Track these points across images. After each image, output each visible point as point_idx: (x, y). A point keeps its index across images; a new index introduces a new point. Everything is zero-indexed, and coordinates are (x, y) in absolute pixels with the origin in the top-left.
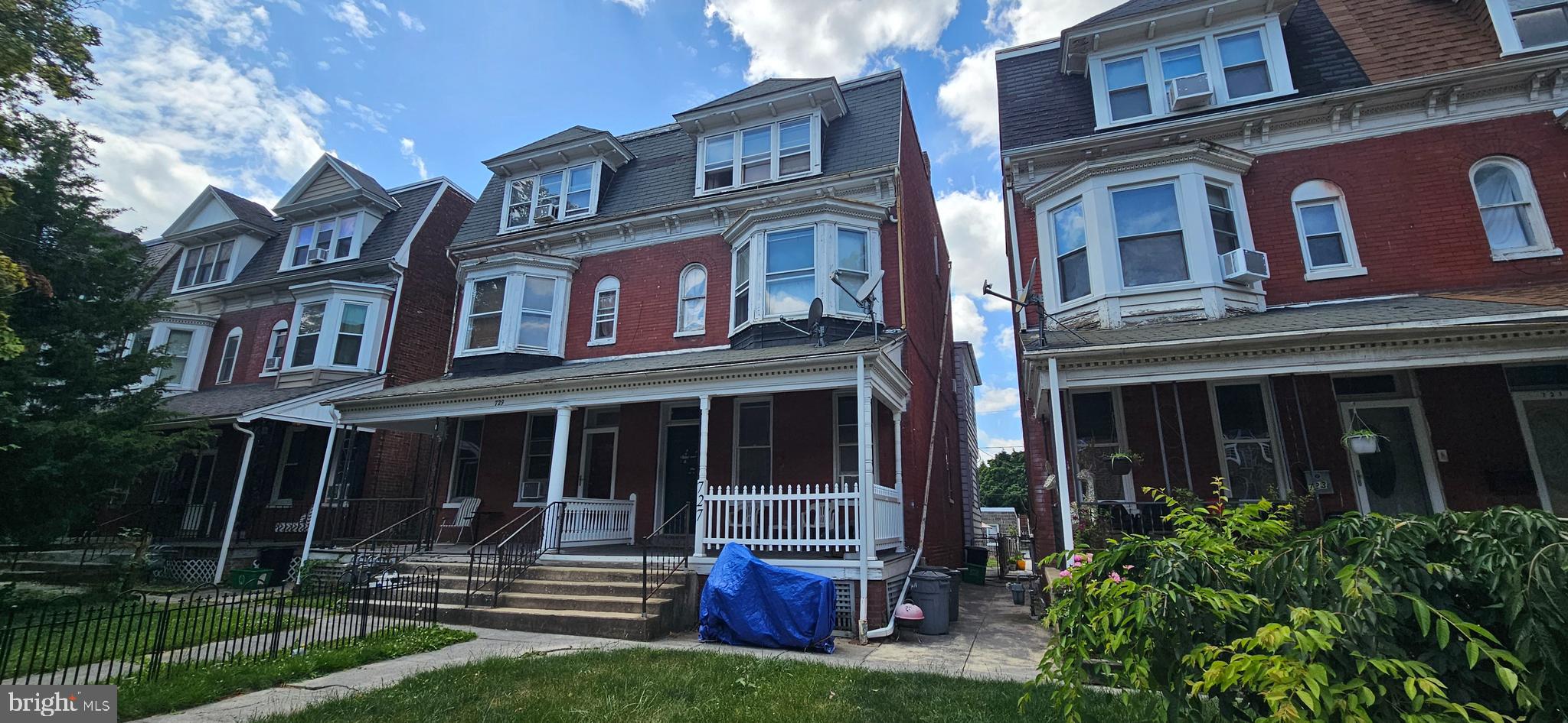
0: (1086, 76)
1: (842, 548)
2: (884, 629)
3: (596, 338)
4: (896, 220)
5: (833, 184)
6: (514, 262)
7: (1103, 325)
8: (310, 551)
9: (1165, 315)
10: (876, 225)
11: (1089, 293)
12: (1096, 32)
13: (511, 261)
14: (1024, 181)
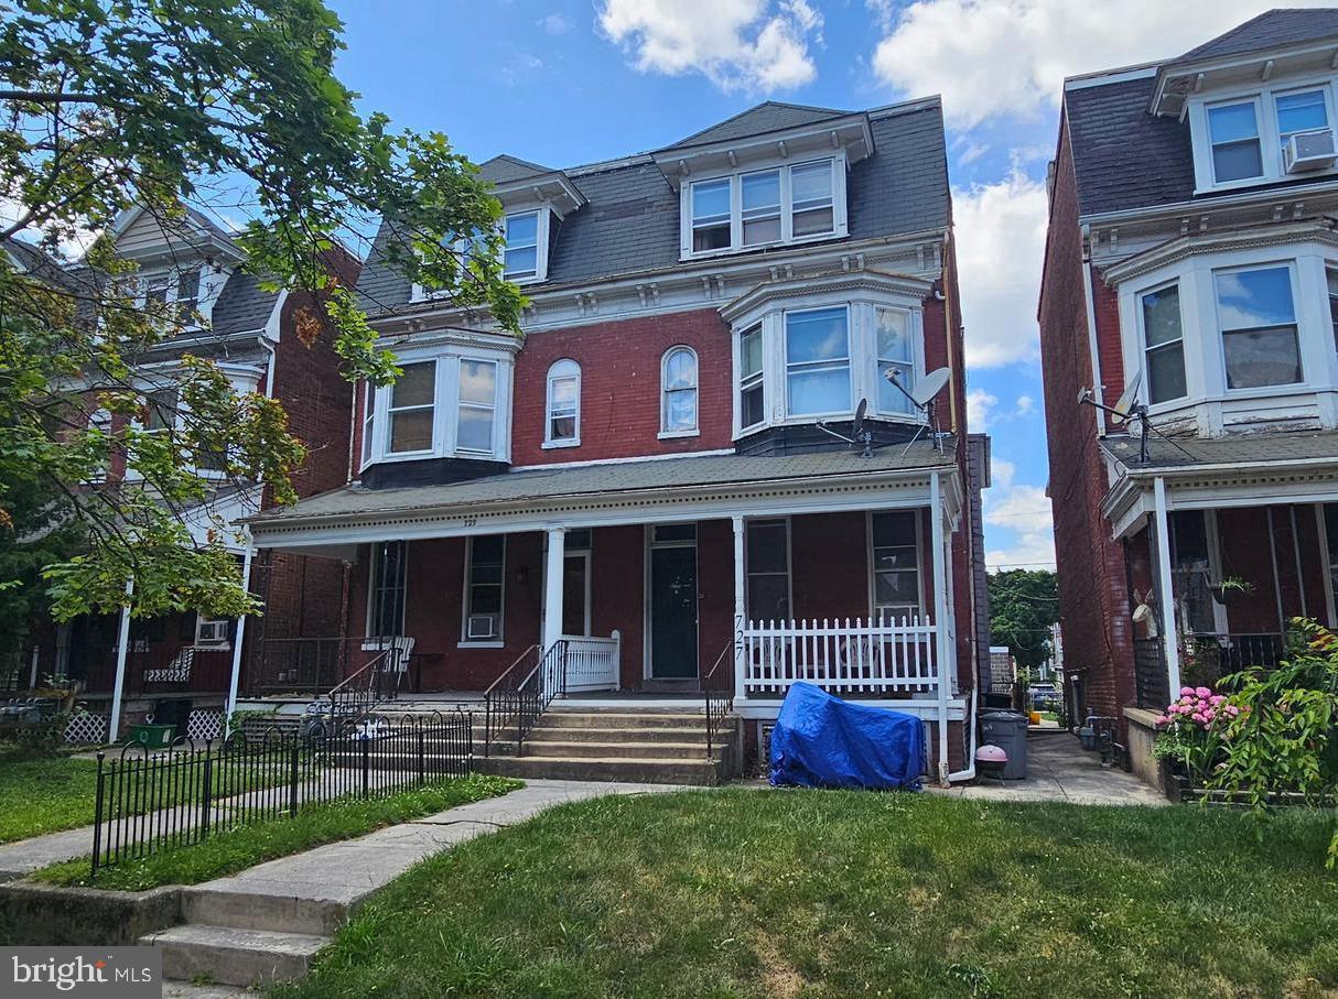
0: (1182, 119)
1: (913, 687)
2: (967, 772)
3: (552, 439)
4: (943, 298)
5: (862, 250)
6: (446, 342)
7: (1202, 434)
8: (237, 702)
9: (1275, 423)
10: (918, 303)
11: (1185, 395)
12: (1201, 71)
13: (443, 339)
14: (1104, 252)
